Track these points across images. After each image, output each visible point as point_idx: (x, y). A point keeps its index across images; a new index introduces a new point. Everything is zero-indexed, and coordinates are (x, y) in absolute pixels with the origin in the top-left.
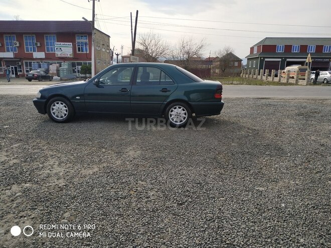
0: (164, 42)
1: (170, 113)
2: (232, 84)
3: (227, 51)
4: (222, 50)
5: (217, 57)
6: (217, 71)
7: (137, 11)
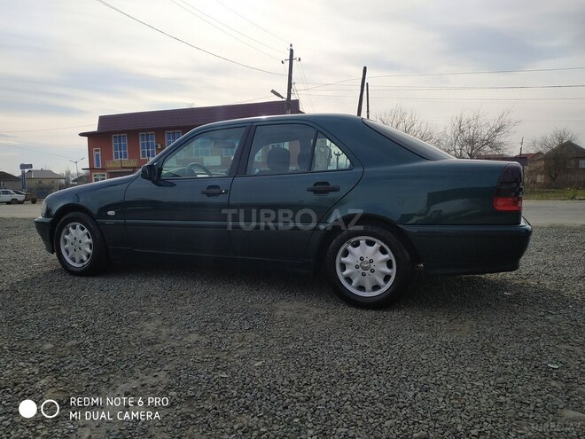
0: (424, 126)
1: (340, 259)
2: (573, 198)
3: (561, 139)
4: (549, 137)
5: (540, 153)
6: (540, 179)
7: (365, 68)
